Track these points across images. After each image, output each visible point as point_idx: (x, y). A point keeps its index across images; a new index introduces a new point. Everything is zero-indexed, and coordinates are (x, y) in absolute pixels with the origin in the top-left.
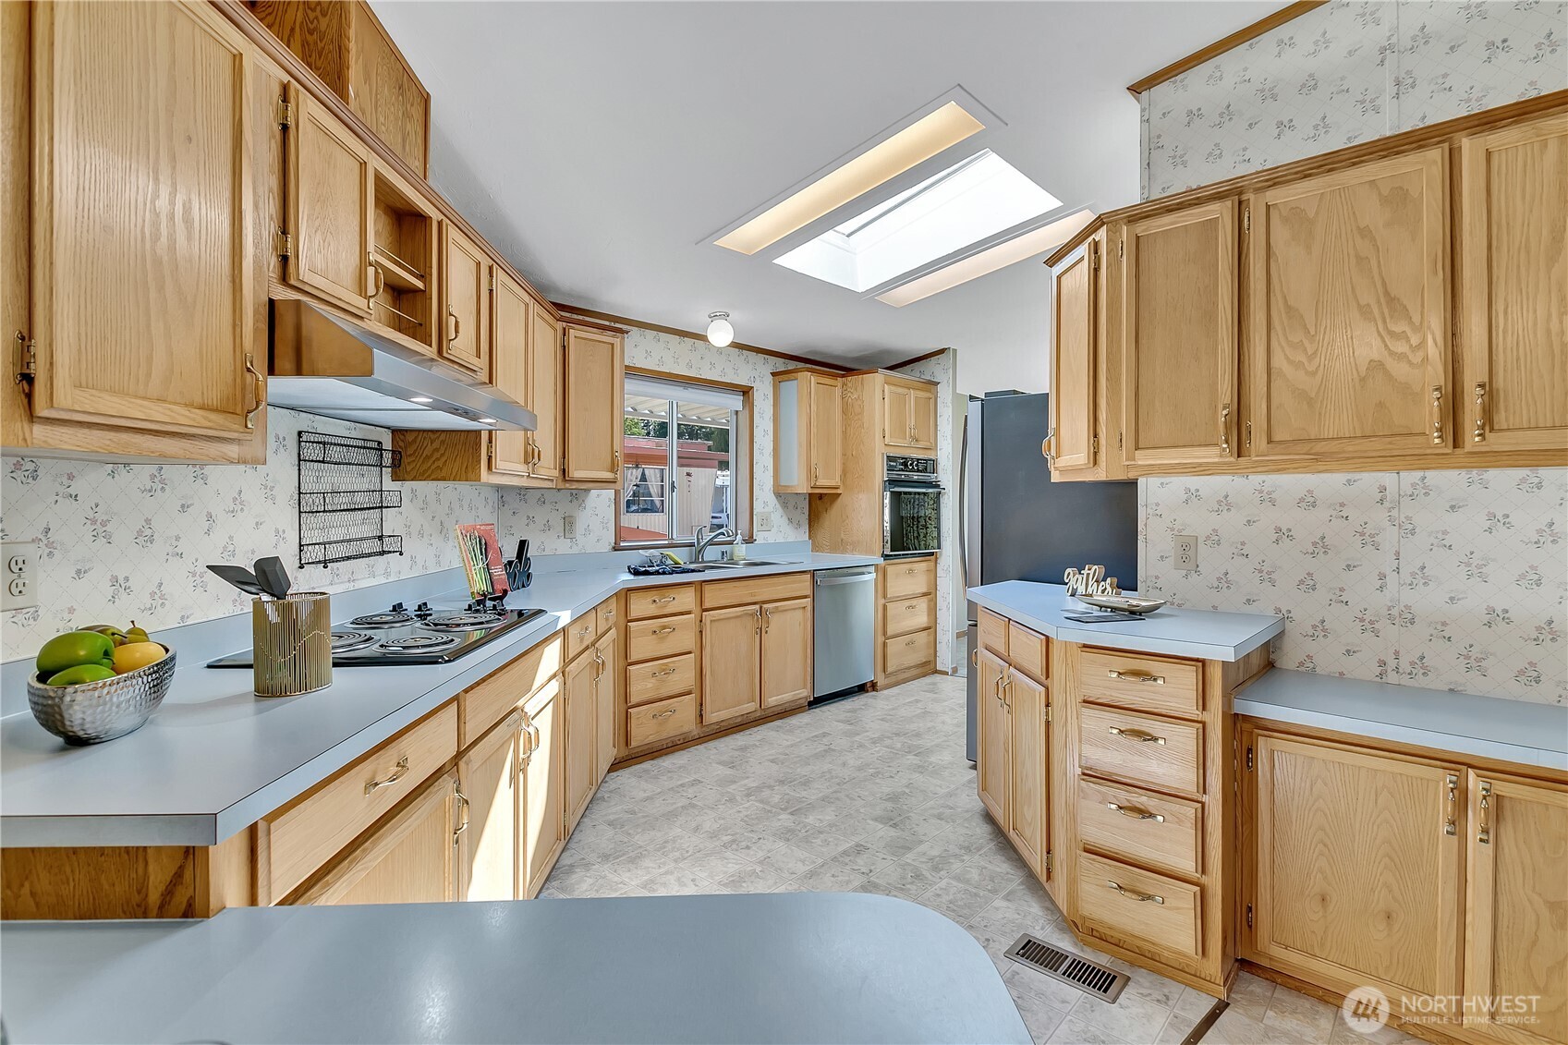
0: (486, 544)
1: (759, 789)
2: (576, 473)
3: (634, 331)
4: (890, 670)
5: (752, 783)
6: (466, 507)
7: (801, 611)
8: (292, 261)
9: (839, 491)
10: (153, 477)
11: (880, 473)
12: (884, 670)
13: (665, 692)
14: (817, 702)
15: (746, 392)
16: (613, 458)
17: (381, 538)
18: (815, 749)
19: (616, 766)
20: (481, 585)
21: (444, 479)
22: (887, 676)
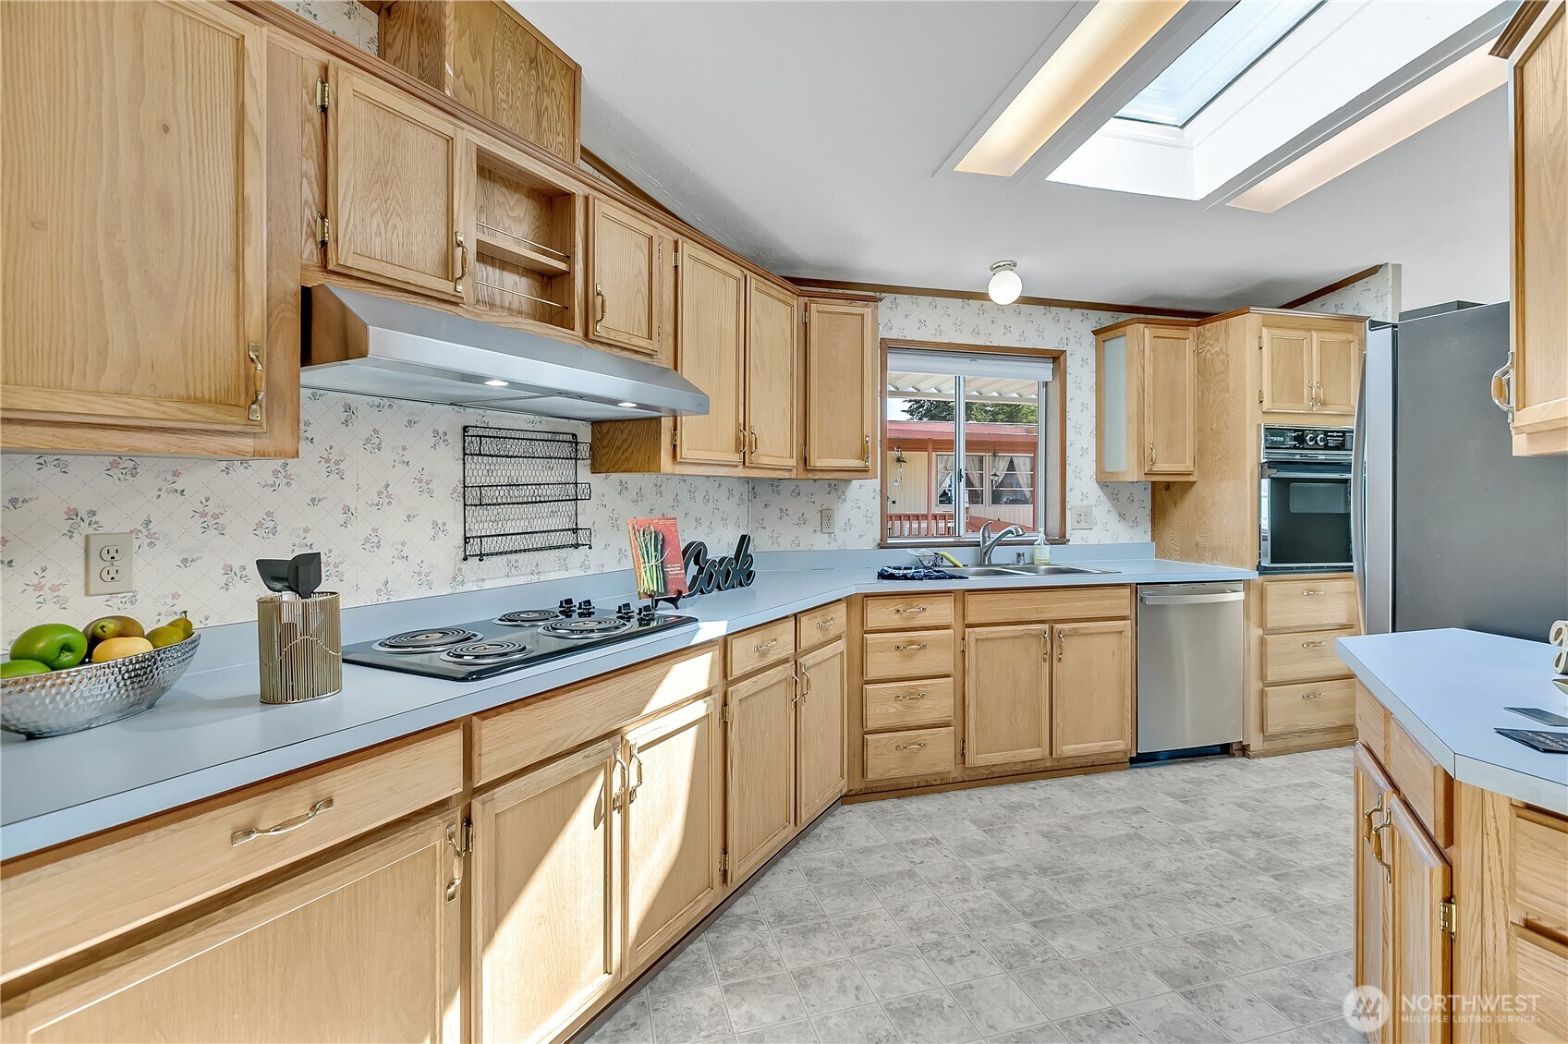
0: (663, 539)
1: (1007, 873)
2: (817, 462)
3: (889, 297)
4: (1271, 730)
5: (1001, 861)
7: (1115, 637)
8: (331, 246)
9: (1191, 479)
10: (276, 473)
11: (1253, 451)
12: (1262, 728)
13: (912, 719)
14: (1143, 760)
15: (1056, 358)
16: (863, 444)
17: (575, 530)
18: (1114, 830)
19: (847, 798)
20: (649, 585)
21: (630, 471)
22: (1266, 739)
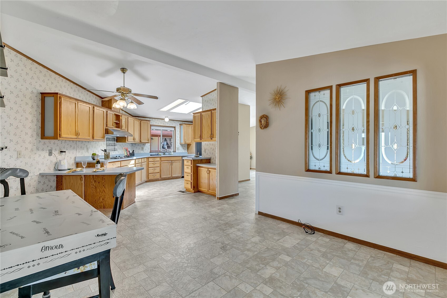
0: (127, 150)
2: (142, 141)
6: (126, 146)
7: (179, 162)
8: (107, 125)
9: (191, 144)
13: (155, 172)
15: (175, 127)
16: (148, 139)
17: (115, 149)
19: (147, 182)
20: (126, 154)
21: (122, 142)
